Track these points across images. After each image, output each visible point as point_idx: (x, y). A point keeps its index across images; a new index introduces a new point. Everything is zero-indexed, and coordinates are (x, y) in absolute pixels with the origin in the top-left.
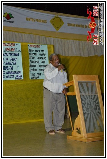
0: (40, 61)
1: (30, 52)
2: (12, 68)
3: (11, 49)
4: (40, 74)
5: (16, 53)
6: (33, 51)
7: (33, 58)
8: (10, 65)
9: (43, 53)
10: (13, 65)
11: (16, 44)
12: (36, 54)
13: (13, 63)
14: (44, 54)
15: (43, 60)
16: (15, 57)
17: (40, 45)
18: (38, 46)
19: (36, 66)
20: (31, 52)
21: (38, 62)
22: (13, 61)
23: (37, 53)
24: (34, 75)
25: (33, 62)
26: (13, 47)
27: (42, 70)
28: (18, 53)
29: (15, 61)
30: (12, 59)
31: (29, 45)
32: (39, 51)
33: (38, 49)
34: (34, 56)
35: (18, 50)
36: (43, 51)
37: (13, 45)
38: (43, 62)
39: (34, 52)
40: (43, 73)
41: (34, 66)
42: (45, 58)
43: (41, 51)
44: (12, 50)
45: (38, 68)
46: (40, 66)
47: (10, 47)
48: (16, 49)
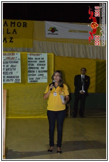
0: (40, 67)
1: (29, 60)
2: (12, 74)
3: (11, 58)
4: (39, 78)
5: (16, 61)
6: (32, 59)
7: (32, 65)
8: (10, 71)
9: (43, 60)
10: (12, 71)
11: (16, 53)
12: (36, 62)
13: (13, 70)
14: (44, 62)
15: (42, 66)
16: (14, 64)
17: (40, 54)
18: (37, 55)
19: (35, 71)
20: (31, 60)
21: (38, 68)
22: (13, 68)
23: (37, 60)
24: (33, 79)
25: (32, 68)
26: (13, 56)
27: (41, 75)
28: (17, 61)
29: (15, 68)
30: (12, 66)
31: (29, 54)
32: (39, 59)
33: (38, 57)
34: (33, 63)
35: (17, 59)
36: (43, 59)
37: (13, 54)
38: (42, 68)
39: (34, 60)
40: (42, 77)
41: (33, 72)
42: (45, 65)
43: (41, 58)
44: (13, 58)
45: (37, 74)
46: (39, 72)
47: (11, 57)
48: (16, 57)
